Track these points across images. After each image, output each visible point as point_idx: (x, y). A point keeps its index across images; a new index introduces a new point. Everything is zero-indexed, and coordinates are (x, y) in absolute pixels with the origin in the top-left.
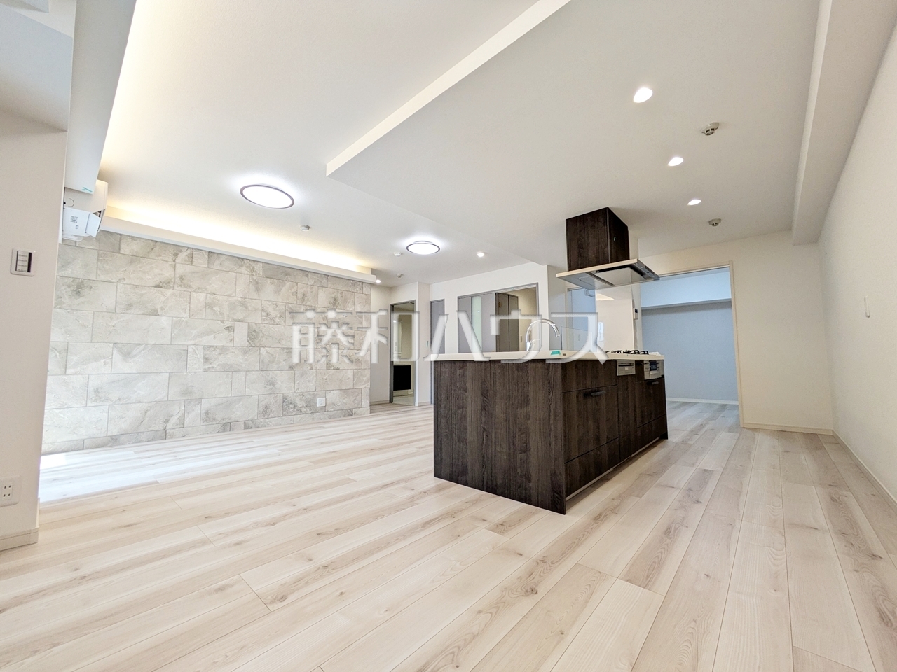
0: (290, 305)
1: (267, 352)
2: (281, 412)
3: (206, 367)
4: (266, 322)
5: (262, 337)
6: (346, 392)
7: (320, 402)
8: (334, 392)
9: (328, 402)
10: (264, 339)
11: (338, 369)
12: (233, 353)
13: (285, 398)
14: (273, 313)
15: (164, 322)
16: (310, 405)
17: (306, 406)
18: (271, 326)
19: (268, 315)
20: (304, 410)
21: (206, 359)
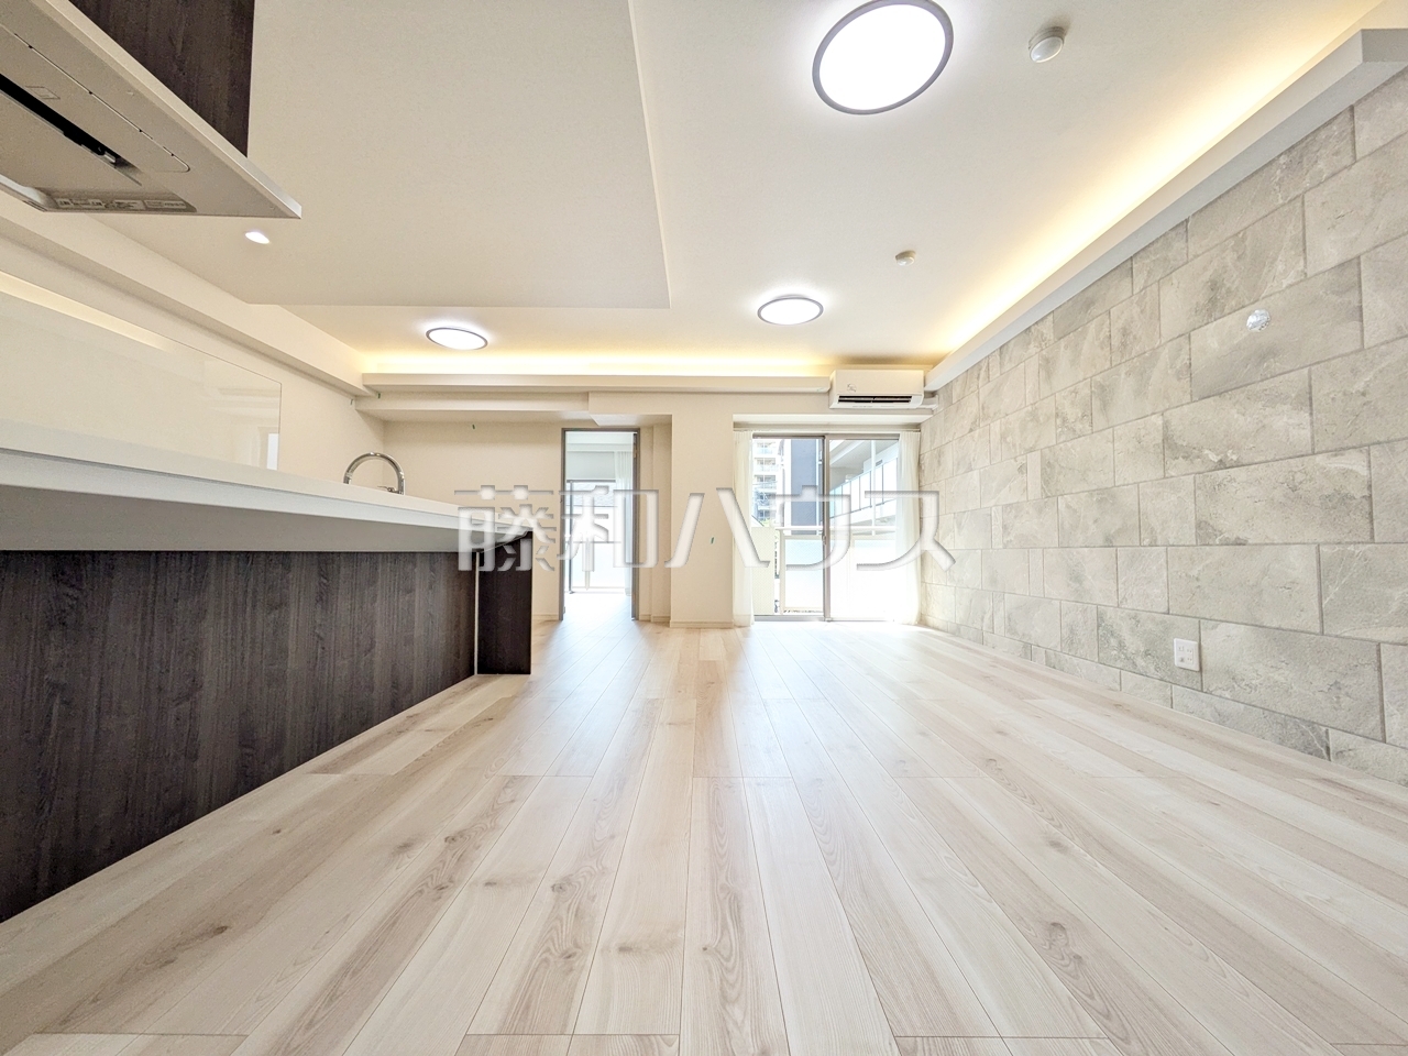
0: (1098, 378)
1: (1068, 507)
2: (1096, 651)
3: (1005, 540)
4: (1063, 438)
5: (1059, 473)
6: (1281, 640)
7: (1183, 652)
8: (1234, 629)
9: (1209, 661)
10: (1061, 477)
11: (1239, 543)
12: (1028, 513)
13: (1100, 618)
14: (1072, 413)
15: (975, 475)
16: (1156, 650)
17: (1147, 653)
18: (1069, 444)
19: (1064, 420)
20: (1140, 662)
21: (1005, 527)
